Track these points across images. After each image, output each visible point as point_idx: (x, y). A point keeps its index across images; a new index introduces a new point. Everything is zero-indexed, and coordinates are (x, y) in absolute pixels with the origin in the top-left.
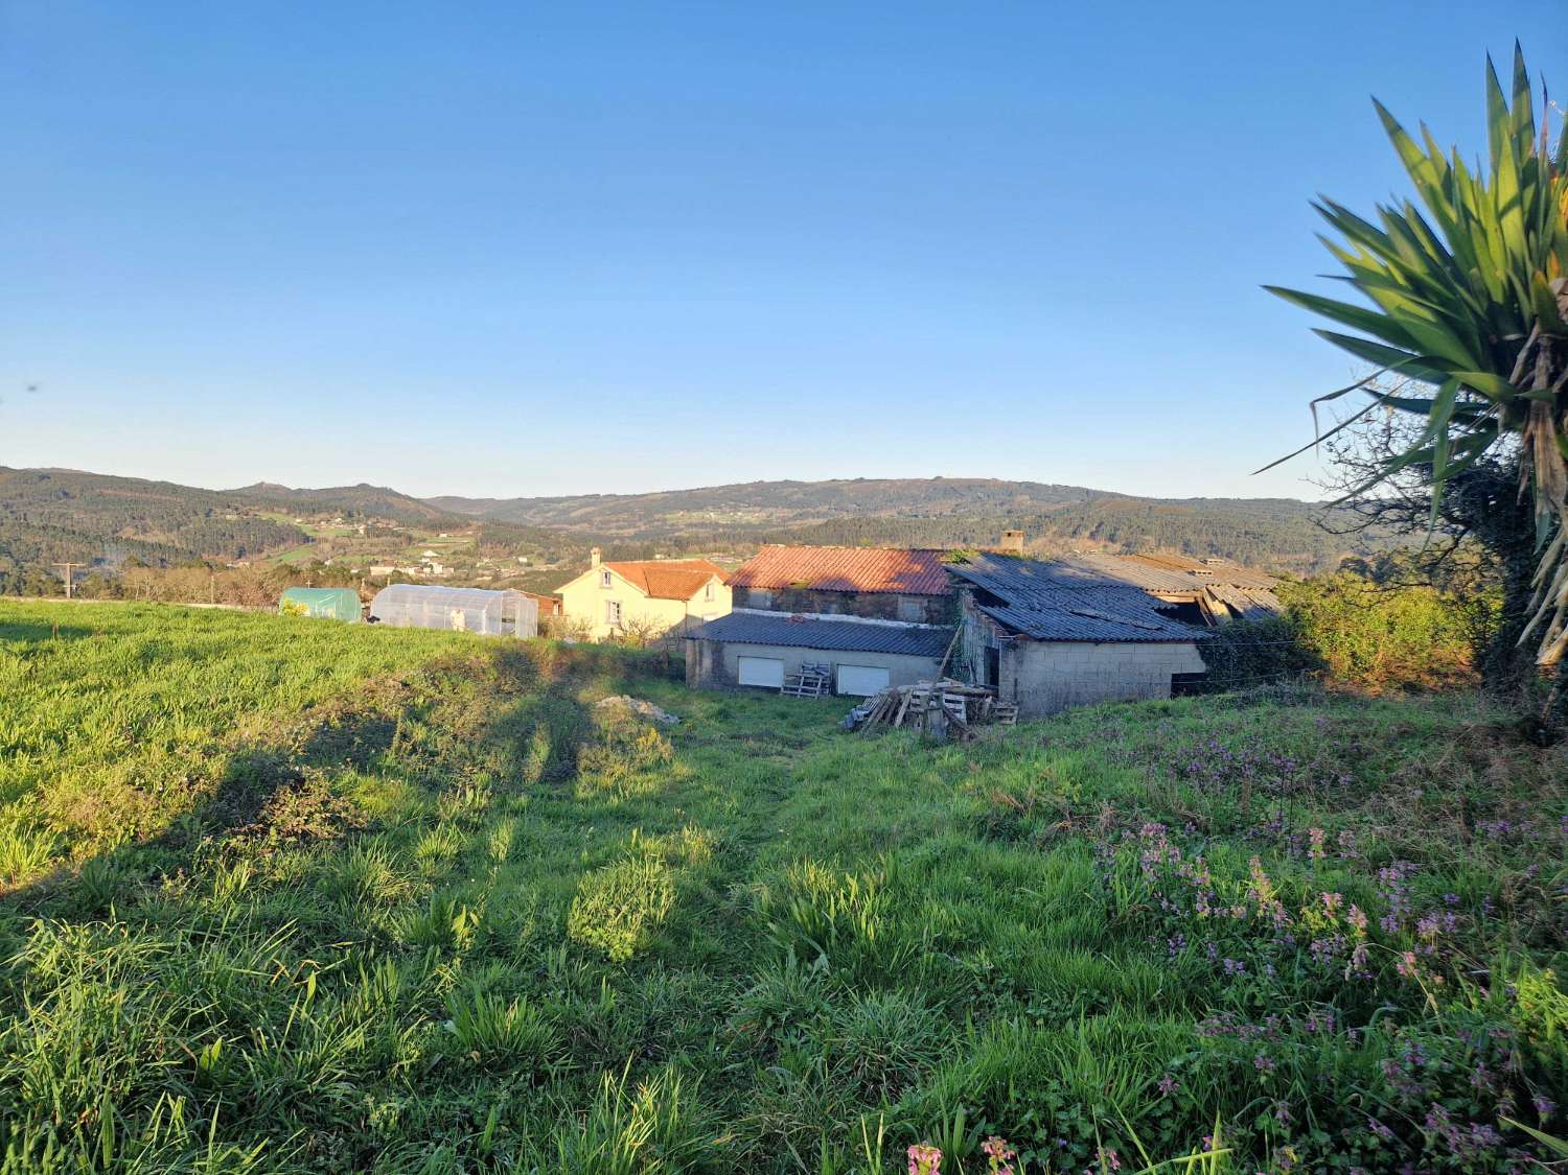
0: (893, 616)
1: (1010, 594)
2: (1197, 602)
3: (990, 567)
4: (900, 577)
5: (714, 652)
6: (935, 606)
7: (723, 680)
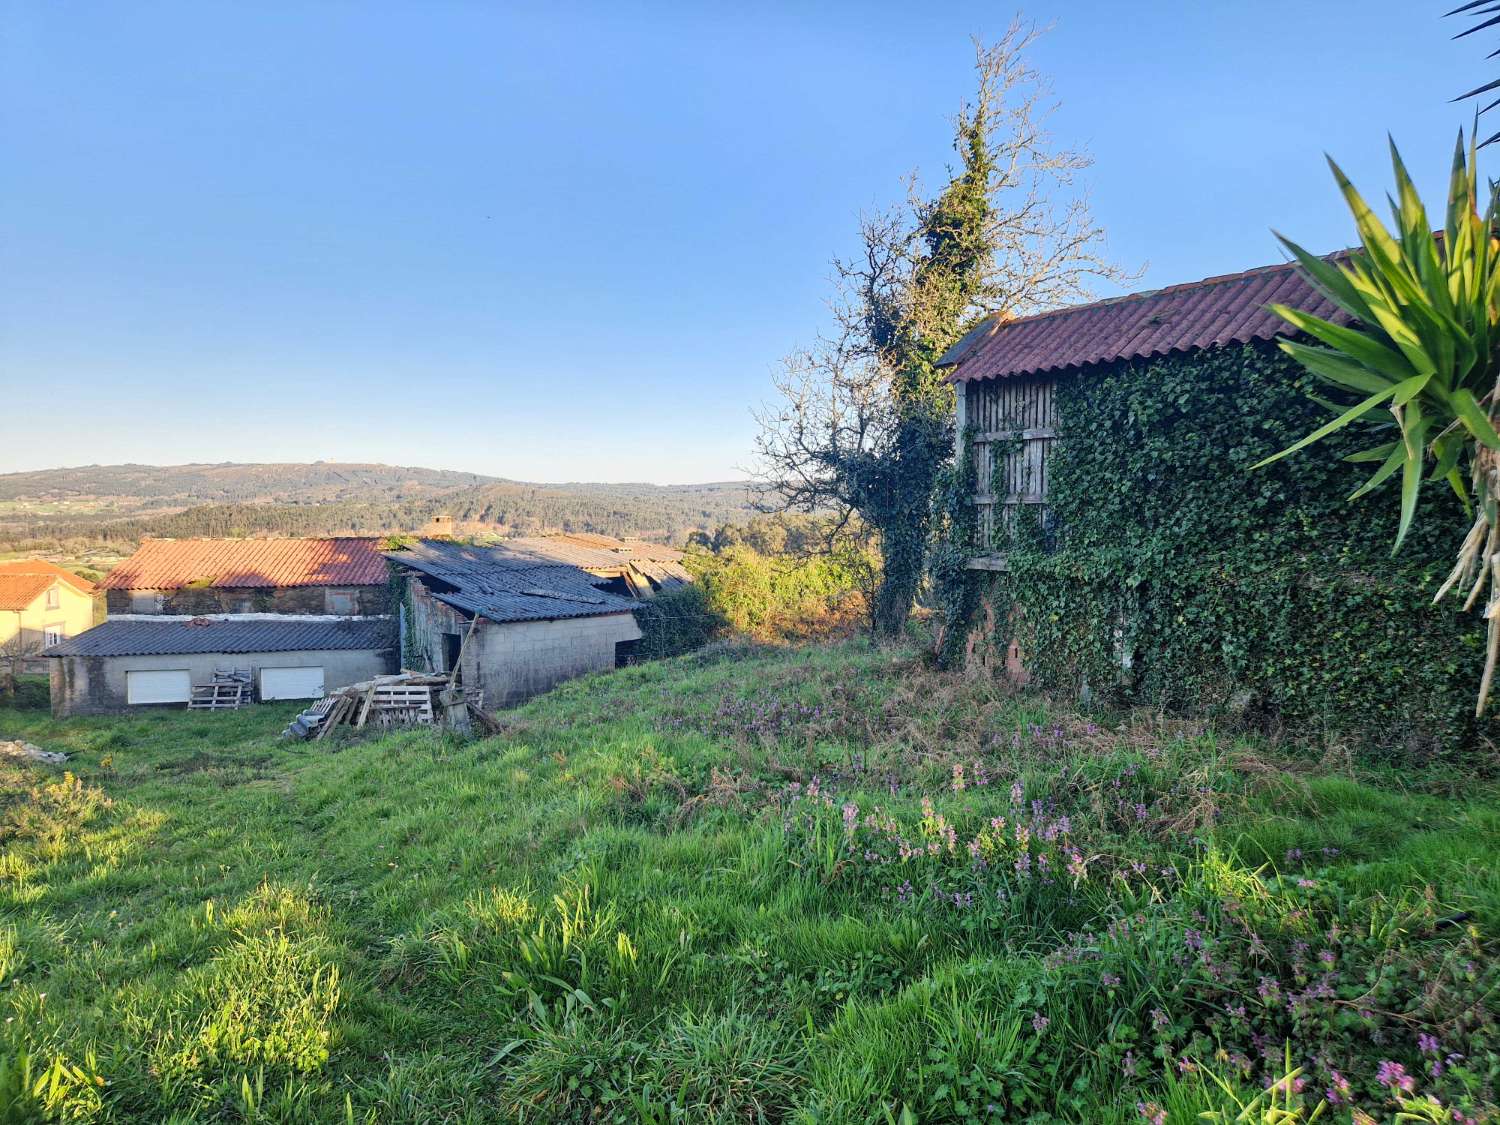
0: (320, 610)
1: (459, 579)
2: (622, 576)
3: (433, 553)
4: (324, 568)
5: (90, 670)
6: (368, 596)
7: (105, 702)
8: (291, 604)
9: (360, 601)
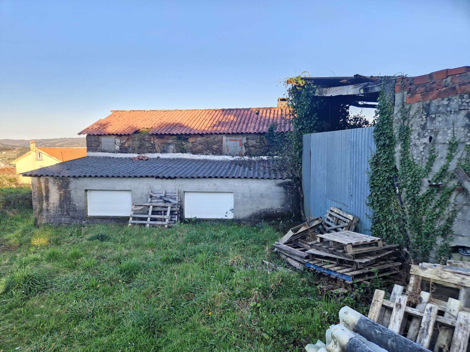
0: (219, 152)
4: (220, 123)
5: (60, 188)
6: (252, 142)
7: (71, 214)
8: (200, 147)
9: (246, 146)
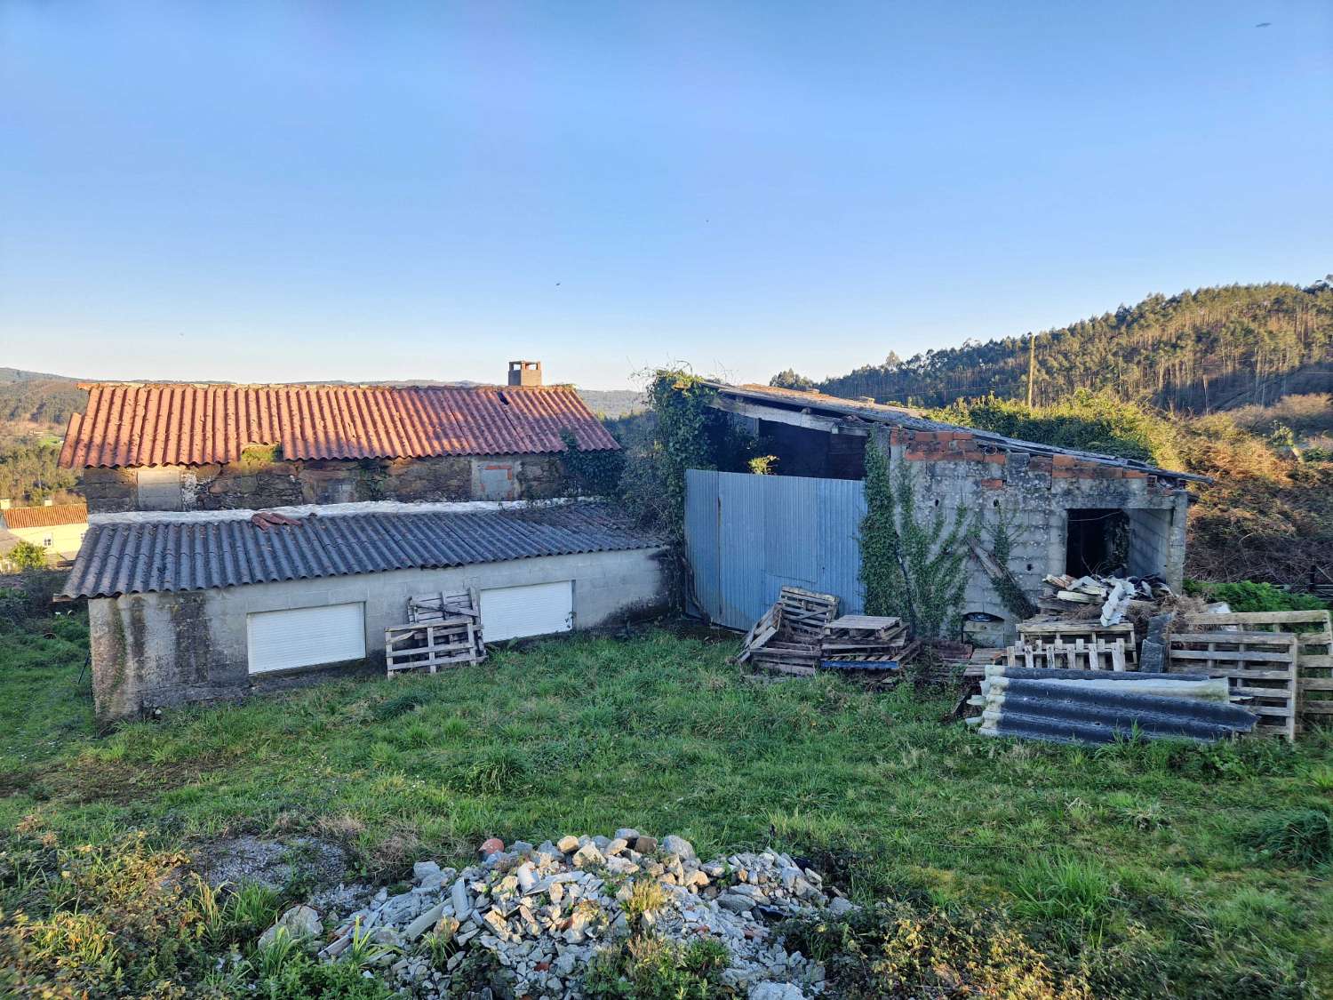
0: (464, 494)
5: (176, 619)
6: (534, 471)
7: (210, 676)
8: (418, 485)
9: (522, 478)
